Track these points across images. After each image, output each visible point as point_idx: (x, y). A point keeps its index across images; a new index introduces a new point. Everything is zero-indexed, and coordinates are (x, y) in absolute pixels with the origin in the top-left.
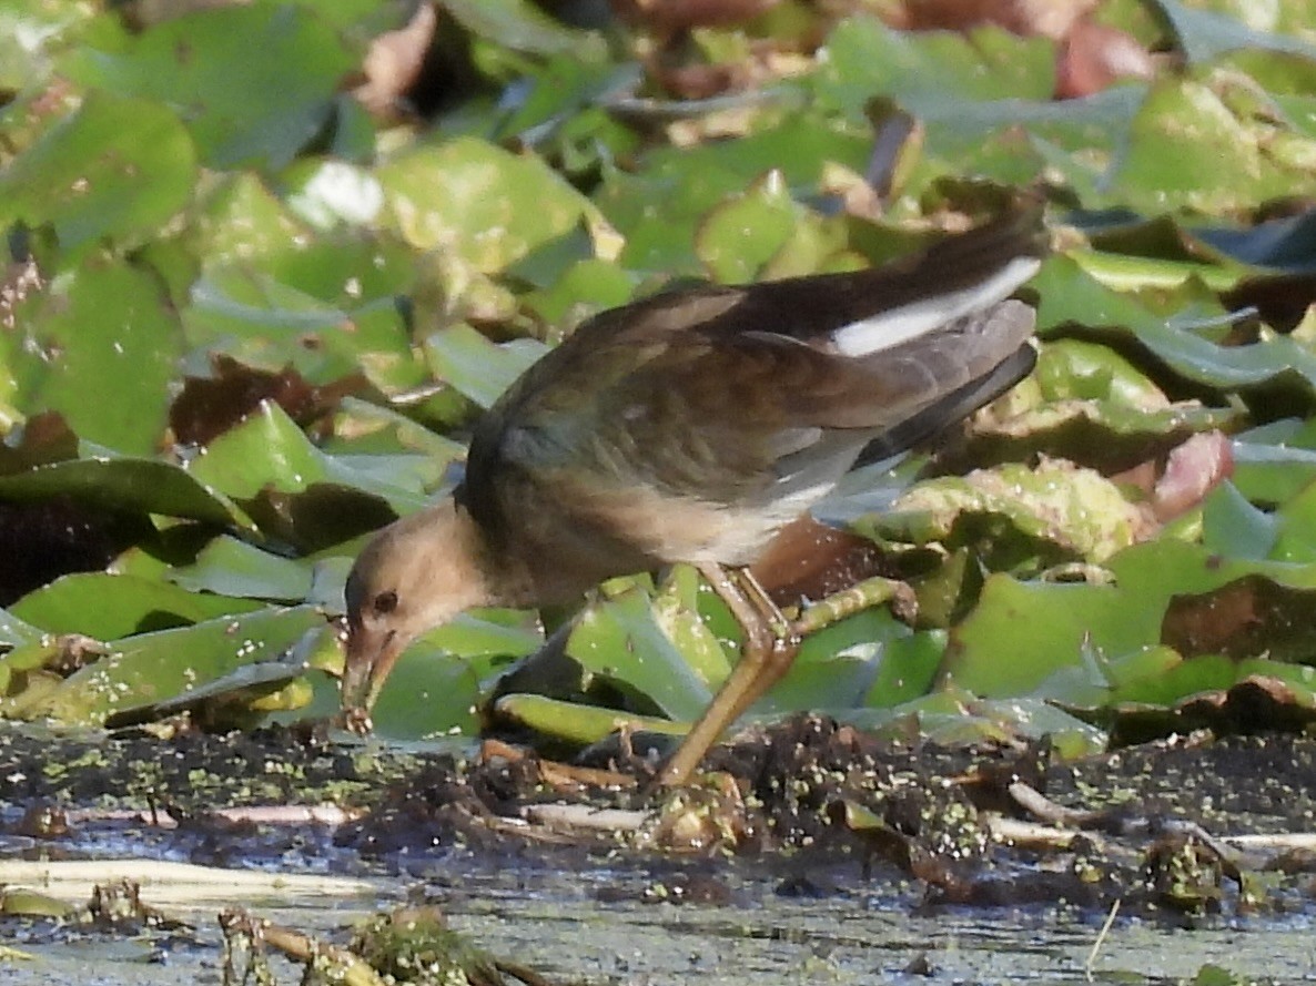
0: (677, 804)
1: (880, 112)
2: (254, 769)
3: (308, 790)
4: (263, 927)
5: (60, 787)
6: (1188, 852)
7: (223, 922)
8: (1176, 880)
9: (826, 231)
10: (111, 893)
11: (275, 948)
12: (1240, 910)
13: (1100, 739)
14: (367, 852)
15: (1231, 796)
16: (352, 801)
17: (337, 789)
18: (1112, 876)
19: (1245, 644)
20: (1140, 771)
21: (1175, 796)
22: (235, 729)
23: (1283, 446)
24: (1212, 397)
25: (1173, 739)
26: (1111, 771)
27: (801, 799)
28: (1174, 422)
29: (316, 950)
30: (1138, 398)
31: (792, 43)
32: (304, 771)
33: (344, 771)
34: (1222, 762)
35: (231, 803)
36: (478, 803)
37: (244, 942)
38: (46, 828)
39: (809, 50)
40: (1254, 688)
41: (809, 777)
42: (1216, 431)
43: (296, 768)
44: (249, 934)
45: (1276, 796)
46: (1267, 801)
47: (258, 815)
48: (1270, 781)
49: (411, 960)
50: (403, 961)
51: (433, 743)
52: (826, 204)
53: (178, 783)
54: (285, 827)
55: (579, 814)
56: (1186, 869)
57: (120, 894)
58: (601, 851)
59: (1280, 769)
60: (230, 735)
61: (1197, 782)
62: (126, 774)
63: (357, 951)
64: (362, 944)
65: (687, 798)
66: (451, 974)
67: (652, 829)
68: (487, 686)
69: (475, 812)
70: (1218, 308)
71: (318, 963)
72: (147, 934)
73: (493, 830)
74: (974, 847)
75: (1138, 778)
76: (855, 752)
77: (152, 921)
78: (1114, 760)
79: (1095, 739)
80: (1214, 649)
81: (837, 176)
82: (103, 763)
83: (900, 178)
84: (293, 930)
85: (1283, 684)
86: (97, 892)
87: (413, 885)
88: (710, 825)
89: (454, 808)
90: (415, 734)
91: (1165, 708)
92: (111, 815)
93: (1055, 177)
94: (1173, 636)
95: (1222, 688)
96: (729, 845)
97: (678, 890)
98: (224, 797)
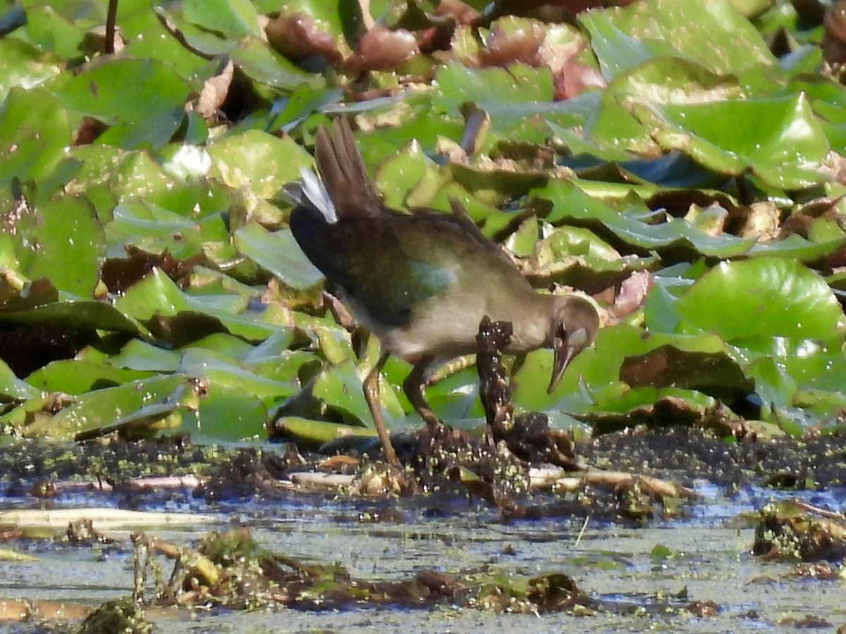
0: (369, 471)
1: (468, 111)
2: (153, 459)
3: (180, 468)
4: (154, 541)
5: (52, 470)
6: (637, 488)
7: (133, 539)
8: (631, 503)
9: (441, 172)
10: (78, 526)
11: (160, 552)
12: (663, 517)
13: (589, 430)
14: (209, 500)
15: (658, 460)
16: (204, 473)
17: (195, 467)
18: (598, 502)
19: (664, 380)
20: (610, 448)
21: (629, 461)
22: (142, 438)
23: (680, 278)
24: (643, 253)
25: (626, 430)
26: (595, 448)
27: (435, 467)
28: (624, 265)
29: (181, 552)
30: (604, 254)
31: (421, 77)
32: (178, 459)
33: (199, 458)
34: (652, 442)
35: (140, 477)
36: (267, 473)
37: (144, 549)
38: (44, 492)
39: (428, 81)
40: (667, 403)
41: (438, 456)
42: (646, 271)
43: (173, 458)
44: (147, 545)
45: (681, 459)
46: (676, 462)
47: (153, 482)
48: (677, 451)
49: (230, 556)
50: (226, 557)
51: (245, 443)
52: (440, 159)
53: (113, 467)
54: (168, 489)
55: (319, 477)
56: (636, 497)
57: (82, 526)
58: (330, 497)
59: (682, 444)
60: (140, 441)
61: (639, 453)
62: (86, 463)
63: (203, 552)
64: (205, 547)
65: (374, 468)
66: (251, 563)
67: (357, 485)
68: (271, 413)
69: (265, 478)
70: (646, 208)
71: (184, 559)
72: (97, 546)
73: (275, 487)
74: (522, 487)
75: (610, 452)
76: (461, 442)
77: (100, 539)
78: (596, 442)
79: (586, 431)
80: (648, 384)
81: (445, 144)
82: (74, 458)
83: (478, 144)
84: (171, 542)
85: (682, 400)
86: (71, 526)
87: (235, 517)
88: (386, 482)
89: (254, 476)
90: (235, 438)
91: (621, 414)
92: (78, 484)
93: (559, 141)
94: (626, 376)
95: (650, 403)
96: (396, 492)
97: (376, 516)
98: (136, 474)
